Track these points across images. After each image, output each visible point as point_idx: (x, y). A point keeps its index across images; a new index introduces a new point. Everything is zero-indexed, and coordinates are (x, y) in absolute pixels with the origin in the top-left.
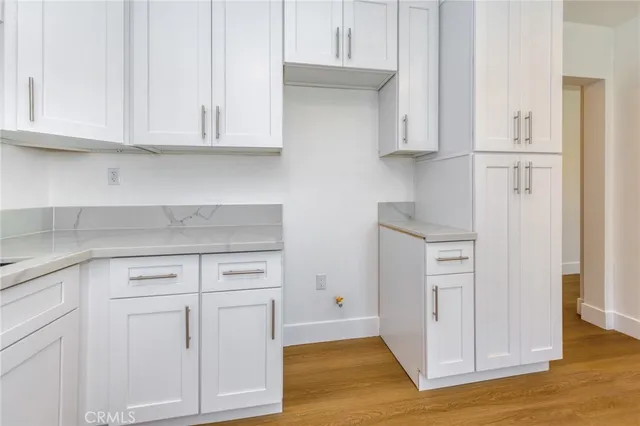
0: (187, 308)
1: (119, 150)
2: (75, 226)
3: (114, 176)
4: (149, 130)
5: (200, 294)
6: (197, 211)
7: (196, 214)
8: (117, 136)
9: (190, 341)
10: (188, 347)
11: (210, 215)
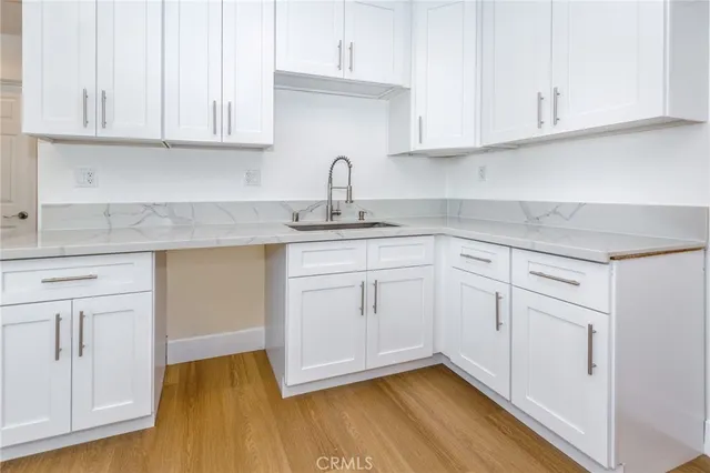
0: (497, 294)
2: (459, 214)
3: (482, 173)
5: (511, 286)
6: (556, 209)
7: (555, 212)
10: (498, 329)
11: (571, 216)
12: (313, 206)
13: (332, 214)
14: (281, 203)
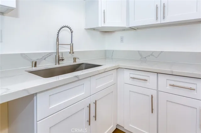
0: (152, 96)
1: (124, 29)
2: (112, 56)
3: (122, 39)
4: (134, 20)
5: (158, 91)
6: (152, 54)
7: (152, 55)
8: (124, 25)
9: (153, 110)
10: (152, 112)
11: (158, 56)
12: (46, 56)
13: (59, 60)
14: (22, 54)
